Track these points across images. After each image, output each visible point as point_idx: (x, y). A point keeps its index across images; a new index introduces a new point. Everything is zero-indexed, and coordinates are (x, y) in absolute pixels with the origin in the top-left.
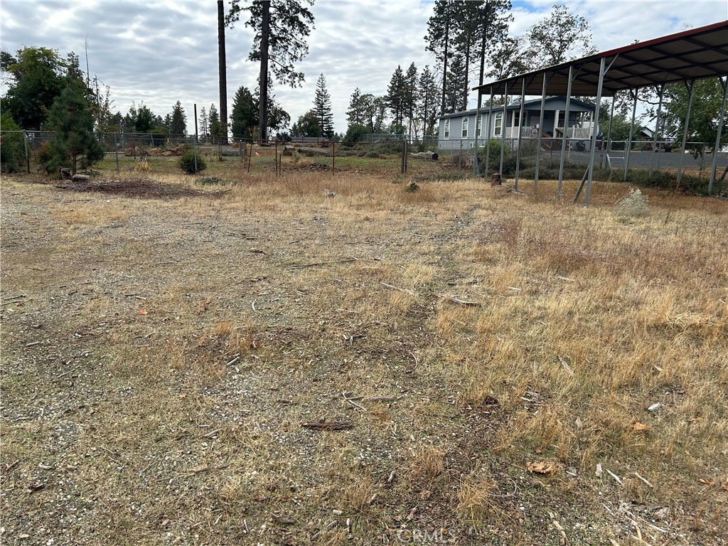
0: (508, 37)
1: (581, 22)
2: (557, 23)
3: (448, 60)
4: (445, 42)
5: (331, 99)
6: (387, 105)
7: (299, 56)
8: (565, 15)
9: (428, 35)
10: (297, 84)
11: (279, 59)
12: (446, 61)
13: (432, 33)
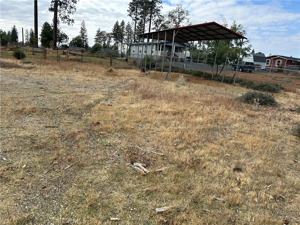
0: (160, 14)
1: (187, 12)
2: (178, 11)
3: (137, 21)
4: (136, 13)
5: (87, 32)
6: (112, 37)
7: (72, 12)
8: (181, 9)
9: (129, 10)
10: (71, 24)
11: (62, 12)
12: (136, 21)
13: (130, 9)
